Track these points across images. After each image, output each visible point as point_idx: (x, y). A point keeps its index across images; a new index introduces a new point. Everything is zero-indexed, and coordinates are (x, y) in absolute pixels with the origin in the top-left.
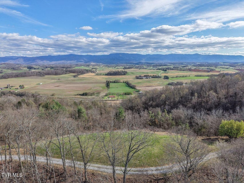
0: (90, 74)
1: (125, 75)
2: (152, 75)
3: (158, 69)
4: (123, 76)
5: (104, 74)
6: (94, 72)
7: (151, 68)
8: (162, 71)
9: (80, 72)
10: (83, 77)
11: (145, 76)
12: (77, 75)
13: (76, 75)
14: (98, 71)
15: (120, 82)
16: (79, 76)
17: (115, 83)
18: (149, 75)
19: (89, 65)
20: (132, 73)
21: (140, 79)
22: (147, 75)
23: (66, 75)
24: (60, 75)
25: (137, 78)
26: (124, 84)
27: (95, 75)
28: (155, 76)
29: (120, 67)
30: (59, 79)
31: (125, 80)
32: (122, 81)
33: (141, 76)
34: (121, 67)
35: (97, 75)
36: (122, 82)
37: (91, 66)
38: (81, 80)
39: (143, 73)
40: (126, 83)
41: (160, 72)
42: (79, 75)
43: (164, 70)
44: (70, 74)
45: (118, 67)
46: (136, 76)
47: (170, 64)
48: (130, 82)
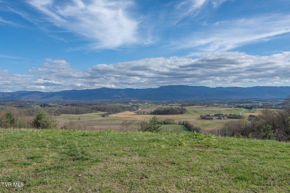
0: (128, 112)
1: (183, 114)
2: (228, 114)
3: (237, 107)
4: (180, 116)
5: (150, 113)
6: (133, 110)
7: (226, 105)
8: (245, 110)
9: (112, 110)
10: (115, 117)
11: (216, 115)
12: (107, 114)
13: (105, 114)
14: (139, 109)
15: (174, 124)
16: (110, 116)
17: (166, 124)
18: (222, 114)
19: (128, 102)
20: (195, 112)
21: (207, 119)
22: (220, 114)
23: (91, 114)
24: (82, 113)
25: (203, 118)
26: (180, 126)
27: (135, 113)
28: (233, 115)
29: (176, 105)
30: (79, 119)
31: (182, 121)
32: (177, 121)
33: (209, 115)
34: (178, 104)
35: (138, 113)
36: (178, 123)
37: (131, 104)
38: (112, 120)
39: (213, 111)
40: (183, 124)
41: (241, 111)
42: (111, 114)
43: (248, 108)
44: (98, 113)
45: (173, 104)
46: (201, 116)
47: (256, 101)
48: (191, 124)
